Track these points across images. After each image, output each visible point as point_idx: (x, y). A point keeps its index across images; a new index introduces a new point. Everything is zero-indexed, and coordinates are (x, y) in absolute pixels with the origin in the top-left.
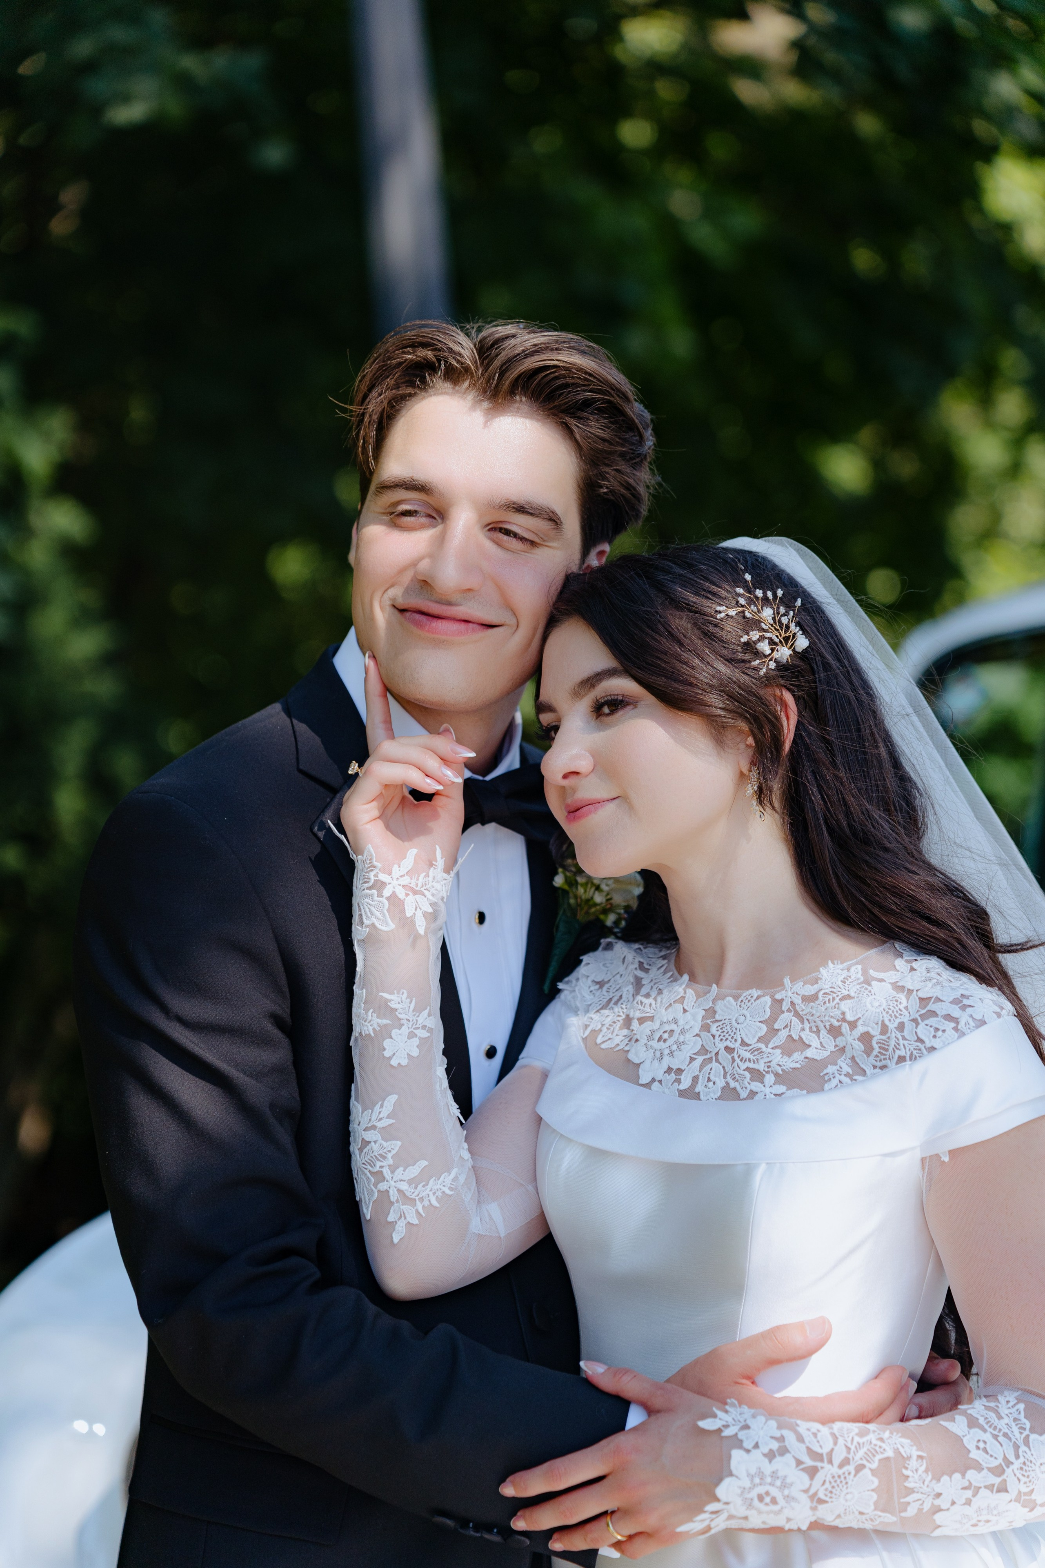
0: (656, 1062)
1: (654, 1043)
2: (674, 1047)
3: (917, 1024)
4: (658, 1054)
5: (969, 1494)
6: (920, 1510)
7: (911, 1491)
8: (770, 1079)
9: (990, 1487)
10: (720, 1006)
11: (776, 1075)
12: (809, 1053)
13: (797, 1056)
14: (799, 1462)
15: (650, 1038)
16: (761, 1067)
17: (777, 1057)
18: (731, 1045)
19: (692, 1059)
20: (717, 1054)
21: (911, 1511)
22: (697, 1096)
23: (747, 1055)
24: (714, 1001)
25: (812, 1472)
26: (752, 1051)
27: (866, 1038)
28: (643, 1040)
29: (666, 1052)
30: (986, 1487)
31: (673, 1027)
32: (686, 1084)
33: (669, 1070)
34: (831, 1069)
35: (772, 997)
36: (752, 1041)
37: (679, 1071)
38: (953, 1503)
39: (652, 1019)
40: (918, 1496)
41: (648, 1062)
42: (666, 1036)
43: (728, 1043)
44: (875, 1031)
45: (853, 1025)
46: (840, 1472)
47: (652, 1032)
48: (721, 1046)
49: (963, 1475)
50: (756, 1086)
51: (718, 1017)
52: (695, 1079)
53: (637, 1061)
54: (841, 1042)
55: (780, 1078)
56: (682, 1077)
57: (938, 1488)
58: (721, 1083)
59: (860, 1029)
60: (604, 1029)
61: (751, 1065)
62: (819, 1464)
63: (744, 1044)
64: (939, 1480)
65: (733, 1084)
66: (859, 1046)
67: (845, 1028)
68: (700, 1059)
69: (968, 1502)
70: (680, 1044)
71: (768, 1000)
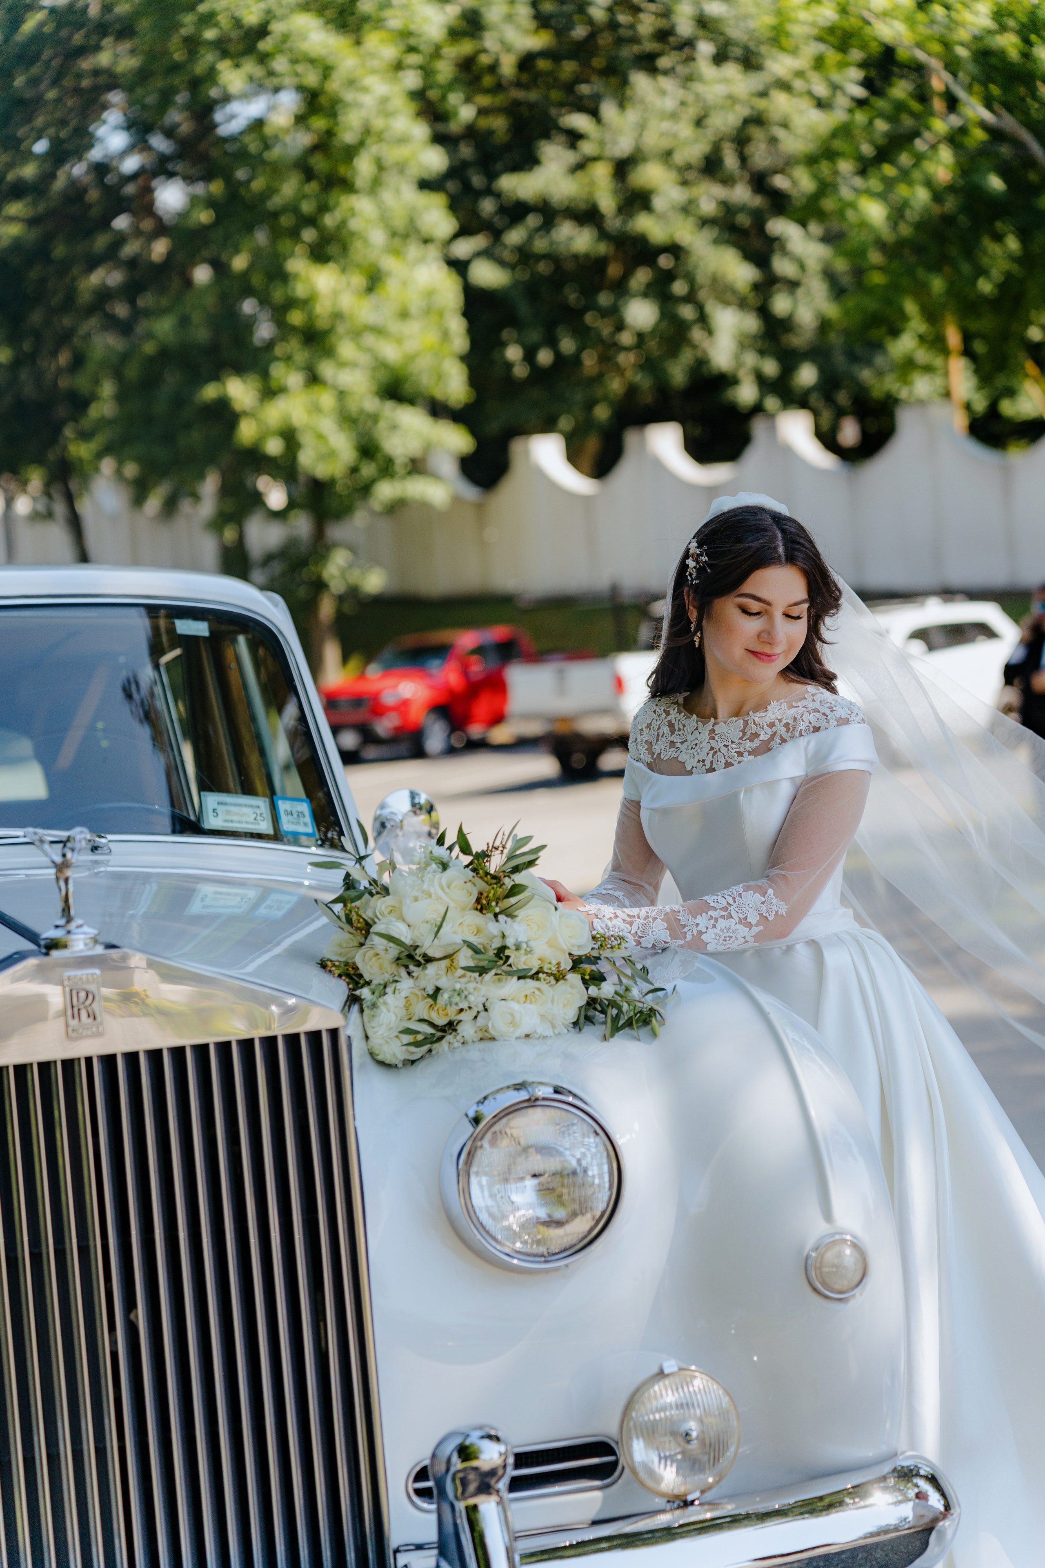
0: (692, 759)
1: (690, 751)
2: (699, 750)
3: (810, 714)
4: (692, 755)
5: (713, 921)
6: (693, 935)
7: (684, 926)
8: (746, 754)
9: (723, 917)
10: (716, 728)
11: (749, 752)
12: (761, 738)
13: (756, 740)
14: (624, 920)
15: (687, 749)
16: (741, 750)
17: (748, 744)
18: (727, 744)
19: (708, 754)
20: (719, 749)
21: (689, 937)
22: (714, 770)
23: (735, 746)
24: (713, 726)
25: (631, 924)
26: (737, 745)
27: (787, 725)
28: (684, 751)
29: (696, 753)
30: (720, 917)
31: (697, 741)
32: (708, 766)
33: (699, 761)
34: (772, 743)
35: (744, 720)
36: (737, 740)
37: (703, 761)
38: (707, 928)
39: (686, 741)
40: (689, 928)
41: (688, 760)
42: (694, 746)
43: (725, 743)
44: (791, 722)
45: (780, 720)
46: (645, 922)
47: (688, 746)
48: (722, 745)
49: (707, 914)
50: (740, 759)
51: (716, 732)
52: (712, 762)
53: (683, 761)
54: (774, 729)
55: (750, 753)
56: (706, 763)
57: (697, 921)
58: (723, 761)
59: (784, 721)
60: (662, 751)
61: (737, 750)
62: (634, 919)
63: (733, 742)
64: (696, 918)
65: (729, 760)
66: (784, 729)
67: (777, 722)
68: (711, 753)
69: (714, 926)
70: (701, 749)
71: (741, 721)
